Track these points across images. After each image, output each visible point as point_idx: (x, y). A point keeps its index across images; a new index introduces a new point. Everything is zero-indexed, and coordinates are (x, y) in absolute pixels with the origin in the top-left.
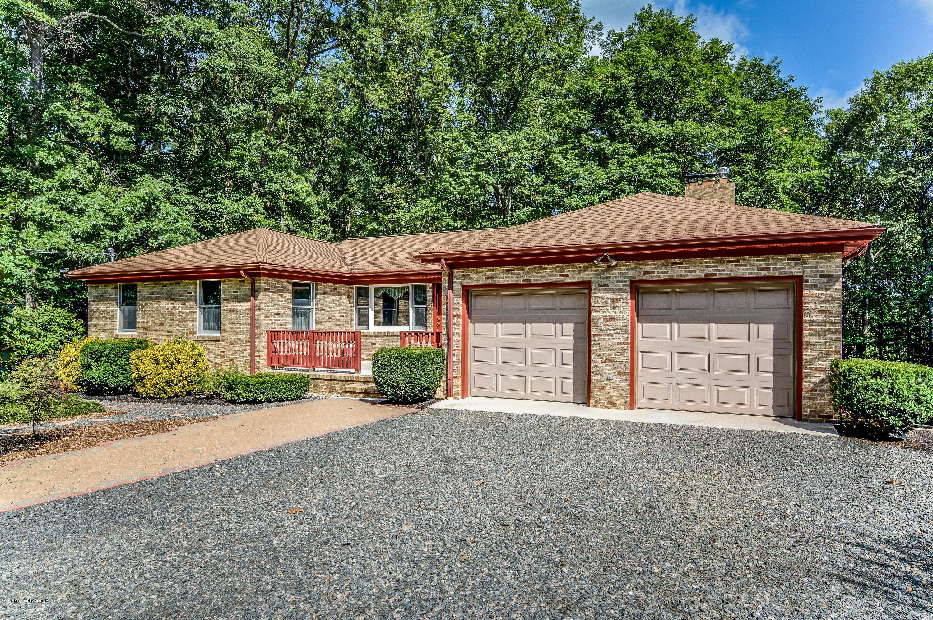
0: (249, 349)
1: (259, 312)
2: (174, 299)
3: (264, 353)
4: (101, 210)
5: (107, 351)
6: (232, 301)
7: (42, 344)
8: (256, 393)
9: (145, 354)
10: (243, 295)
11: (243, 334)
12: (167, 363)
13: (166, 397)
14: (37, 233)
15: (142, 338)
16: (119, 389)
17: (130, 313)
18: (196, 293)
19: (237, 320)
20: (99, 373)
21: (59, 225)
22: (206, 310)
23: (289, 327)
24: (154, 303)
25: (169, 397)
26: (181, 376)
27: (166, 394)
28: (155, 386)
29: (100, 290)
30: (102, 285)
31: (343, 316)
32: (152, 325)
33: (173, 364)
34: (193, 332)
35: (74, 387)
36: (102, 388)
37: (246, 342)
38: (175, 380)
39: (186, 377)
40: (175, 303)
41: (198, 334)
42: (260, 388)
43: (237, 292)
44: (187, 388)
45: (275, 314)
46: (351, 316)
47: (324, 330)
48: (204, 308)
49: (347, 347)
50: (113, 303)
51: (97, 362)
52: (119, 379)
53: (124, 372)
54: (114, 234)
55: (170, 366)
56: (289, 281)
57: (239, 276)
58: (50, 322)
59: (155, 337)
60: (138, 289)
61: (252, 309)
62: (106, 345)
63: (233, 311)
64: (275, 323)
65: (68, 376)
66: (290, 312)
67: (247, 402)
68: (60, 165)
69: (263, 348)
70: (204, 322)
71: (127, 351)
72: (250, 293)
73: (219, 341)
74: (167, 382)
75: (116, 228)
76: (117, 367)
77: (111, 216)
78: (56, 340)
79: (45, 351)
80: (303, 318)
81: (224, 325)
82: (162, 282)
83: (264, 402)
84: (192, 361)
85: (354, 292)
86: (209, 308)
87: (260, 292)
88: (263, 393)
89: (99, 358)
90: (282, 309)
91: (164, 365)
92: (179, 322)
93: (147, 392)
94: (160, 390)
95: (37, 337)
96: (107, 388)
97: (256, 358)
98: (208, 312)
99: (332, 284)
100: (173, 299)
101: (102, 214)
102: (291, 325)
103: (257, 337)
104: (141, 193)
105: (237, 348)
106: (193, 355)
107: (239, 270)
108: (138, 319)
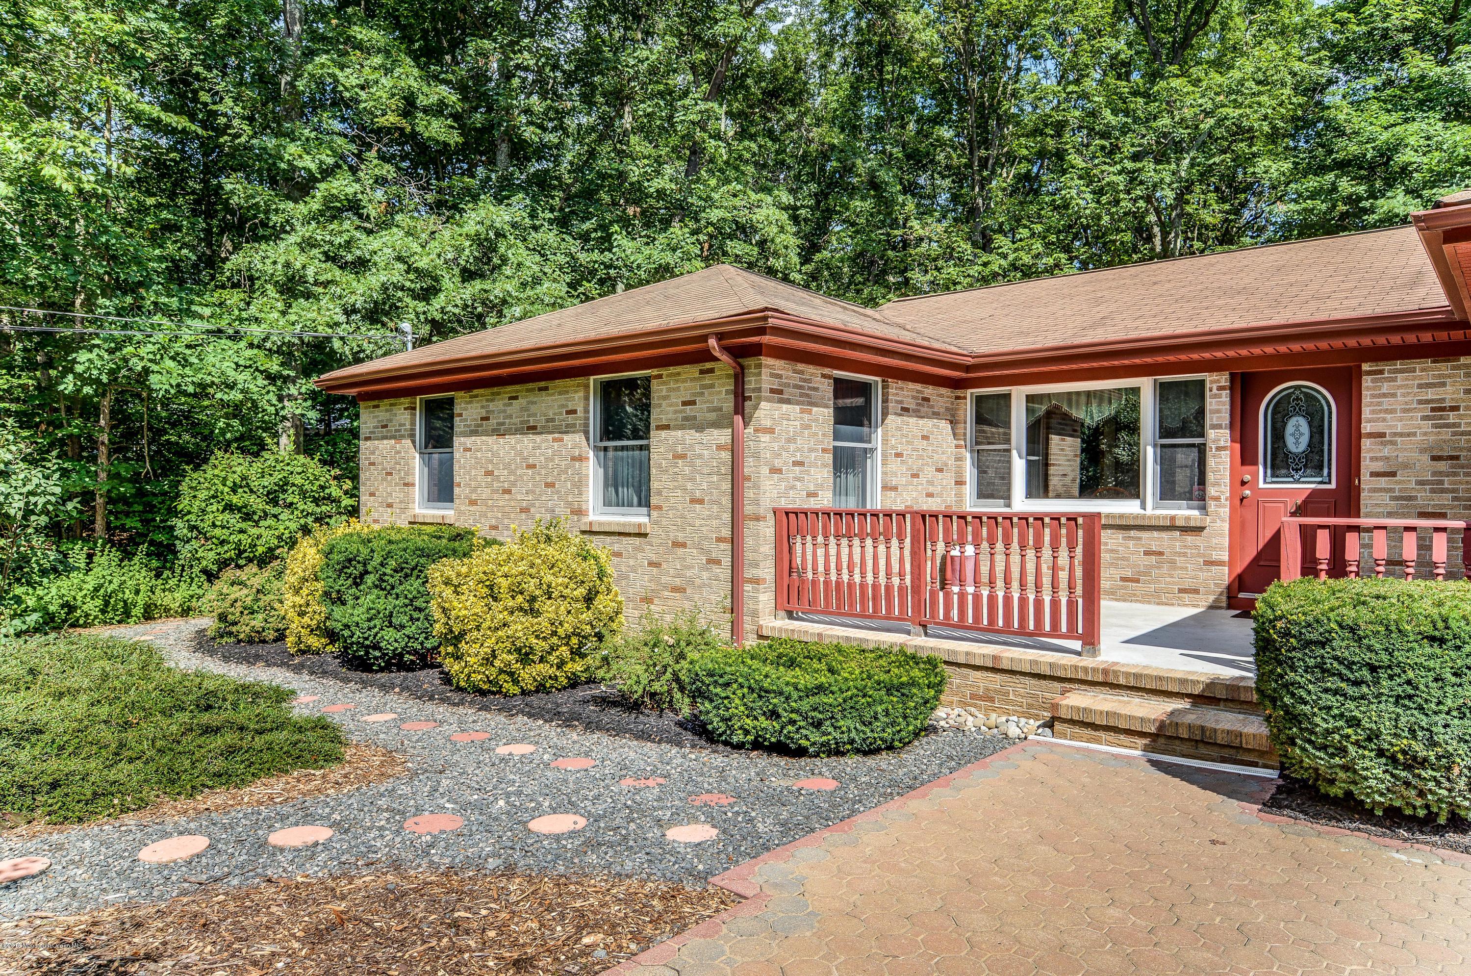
0: (727, 561)
1: (756, 456)
2: (534, 428)
3: (767, 571)
4: (399, 259)
5: (377, 559)
6: (682, 427)
7: (265, 533)
8: (792, 722)
9: (464, 570)
10: (711, 410)
11: (710, 517)
12: (520, 599)
13: (517, 690)
14: (280, 305)
15: (462, 524)
16: (407, 657)
17: (441, 463)
18: (587, 411)
19: (692, 479)
20: (359, 614)
21: (321, 290)
22: (611, 454)
23: (825, 500)
24: (490, 440)
25: (524, 693)
26: (554, 633)
27: (516, 682)
28: (489, 661)
29: (382, 414)
30: (386, 401)
31: (940, 470)
32: (486, 493)
33: (533, 599)
34: (579, 512)
35: (315, 642)
36: (367, 653)
37: (719, 540)
38: (540, 646)
39: (568, 637)
40: (538, 438)
41: (592, 517)
42: (805, 705)
43: (693, 403)
44: (568, 667)
45: (795, 464)
46: (959, 473)
47: (901, 507)
48: (606, 449)
49: (955, 552)
50: (407, 442)
51: (357, 585)
52: (407, 631)
53: (416, 615)
54: (421, 306)
55: (526, 606)
56: (827, 371)
57: (706, 356)
58: (284, 485)
59: (493, 522)
60: (457, 410)
61: (735, 449)
62: (374, 544)
63: (683, 457)
64: (793, 487)
65: (302, 614)
66: (829, 458)
67: (757, 745)
68: (327, 173)
69: (766, 556)
70: (606, 486)
71: (423, 560)
72: (729, 405)
73: (645, 535)
74: (518, 650)
75: (426, 294)
76: (401, 601)
77: (417, 270)
78: (293, 526)
79: (271, 550)
80: (850, 477)
81: (659, 493)
82: (509, 388)
83: (817, 755)
84: (581, 592)
85: (968, 409)
86: (616, 449)
87: (760, 399)
88: (818, 725)
89: (362, 576)
90: (811, 450)
91: (511, 603)
92: (548, 485)
93: (469, 676)
94: (501, 671)
95: (256, 518)
96: (377, 654)
97: (748, 587)
98: (616, 458)
99: (919, 386)
100: (532, 429)
101: (402, 267)
102: (830, 494)
103: (749, 529)
104: (471, 228)
105: (694, 557)
106: (584, 574)
107: (704, 338)
108: (457, 479)
